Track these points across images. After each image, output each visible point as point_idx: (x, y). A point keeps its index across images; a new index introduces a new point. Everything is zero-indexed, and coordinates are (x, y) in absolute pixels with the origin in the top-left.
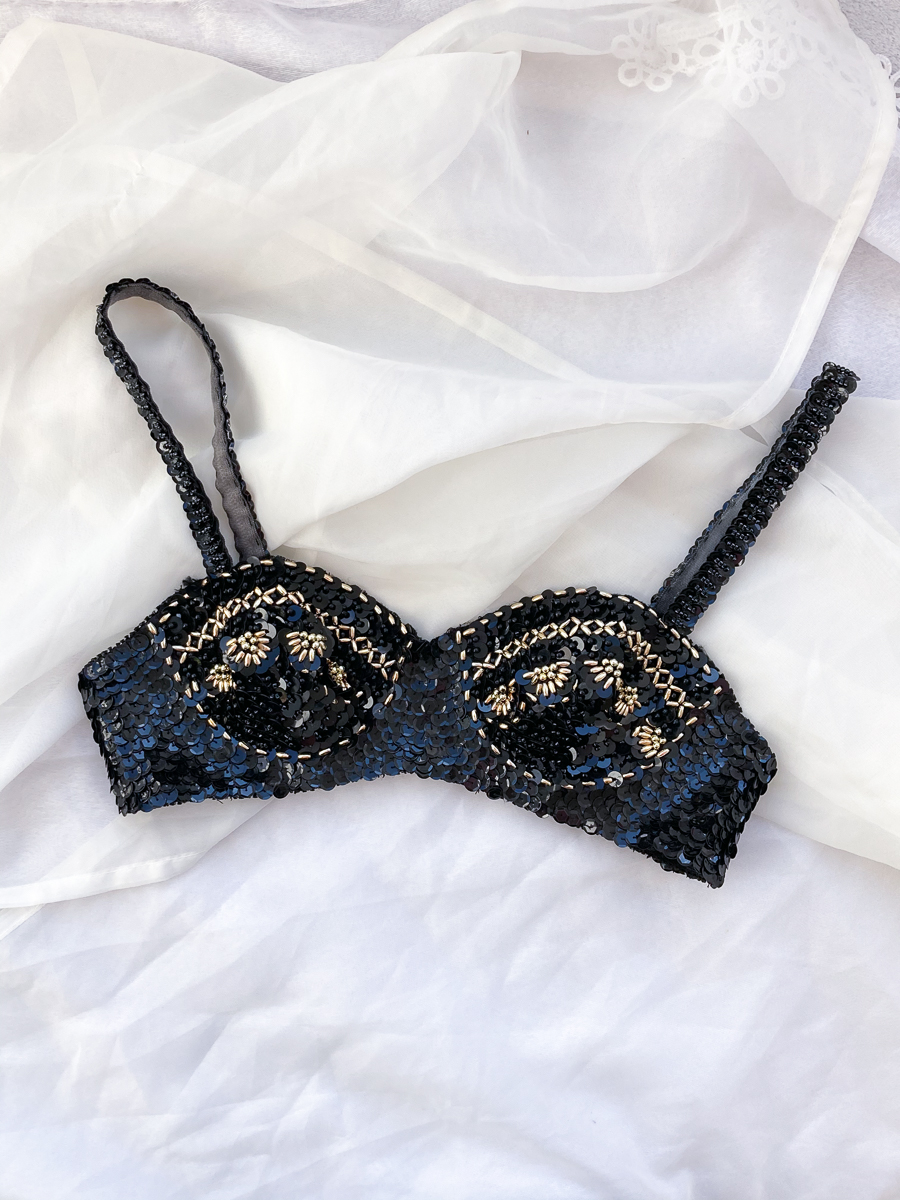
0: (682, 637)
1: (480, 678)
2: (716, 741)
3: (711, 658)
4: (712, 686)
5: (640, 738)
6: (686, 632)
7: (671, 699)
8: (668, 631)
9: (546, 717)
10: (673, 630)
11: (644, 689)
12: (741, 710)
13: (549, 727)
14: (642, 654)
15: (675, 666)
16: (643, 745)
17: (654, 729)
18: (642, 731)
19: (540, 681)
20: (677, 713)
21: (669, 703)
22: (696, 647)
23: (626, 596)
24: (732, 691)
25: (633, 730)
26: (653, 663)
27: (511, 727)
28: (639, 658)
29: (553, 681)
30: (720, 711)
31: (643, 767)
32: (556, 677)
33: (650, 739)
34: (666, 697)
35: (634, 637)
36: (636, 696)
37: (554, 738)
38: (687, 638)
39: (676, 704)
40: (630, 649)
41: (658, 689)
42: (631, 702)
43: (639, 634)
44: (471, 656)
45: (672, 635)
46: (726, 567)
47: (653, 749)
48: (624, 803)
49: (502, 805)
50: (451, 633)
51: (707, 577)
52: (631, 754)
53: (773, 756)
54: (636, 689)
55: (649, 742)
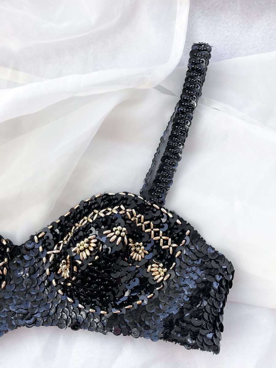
0: (160, 208)
1: (53, 260)
2: (195, 262)
3: (181, 216)
4: (184, 231)
5: (153, 272)
6: (161, 204)
7: (164, 245)
8: (152, 206)
9: (90, 271)
10: (154, 205)
11: (147, 242)
12: (205, 241)
14: (139, 222)
15: (161, 225)
16: (154, 276)
17: (158, 264)
18: (152, 267)
19: (81, 251)
20: (169, 252)
21: (163, 247)
22: (171, 212)
23: (124, 192)
24: (196, 231)
25: (147, 268)
26: (148, 226)
27: (73, 283)
28: (138, 225)
29: (88, 248)
30: (192, 244)
31: (157, 289)
32: (89, 246)
33: (158, 271)
34: (161, 245)
35: (131, 213)
36: (143, 247)
37: (99, 284)
38: (164, 208)
39: (167, 247)
40: (130, 220)
41: (155, 241)
42: (140, 251)
43: (134, 210)
44: (46, 248)
45: (154, 207)
47: (161, 276)
48: (152, 313)
50: (32, 238)
51: (164, 171)
52: (149, 283)
53: (230, 263)
54: (141, 243)
55: (157, 273)
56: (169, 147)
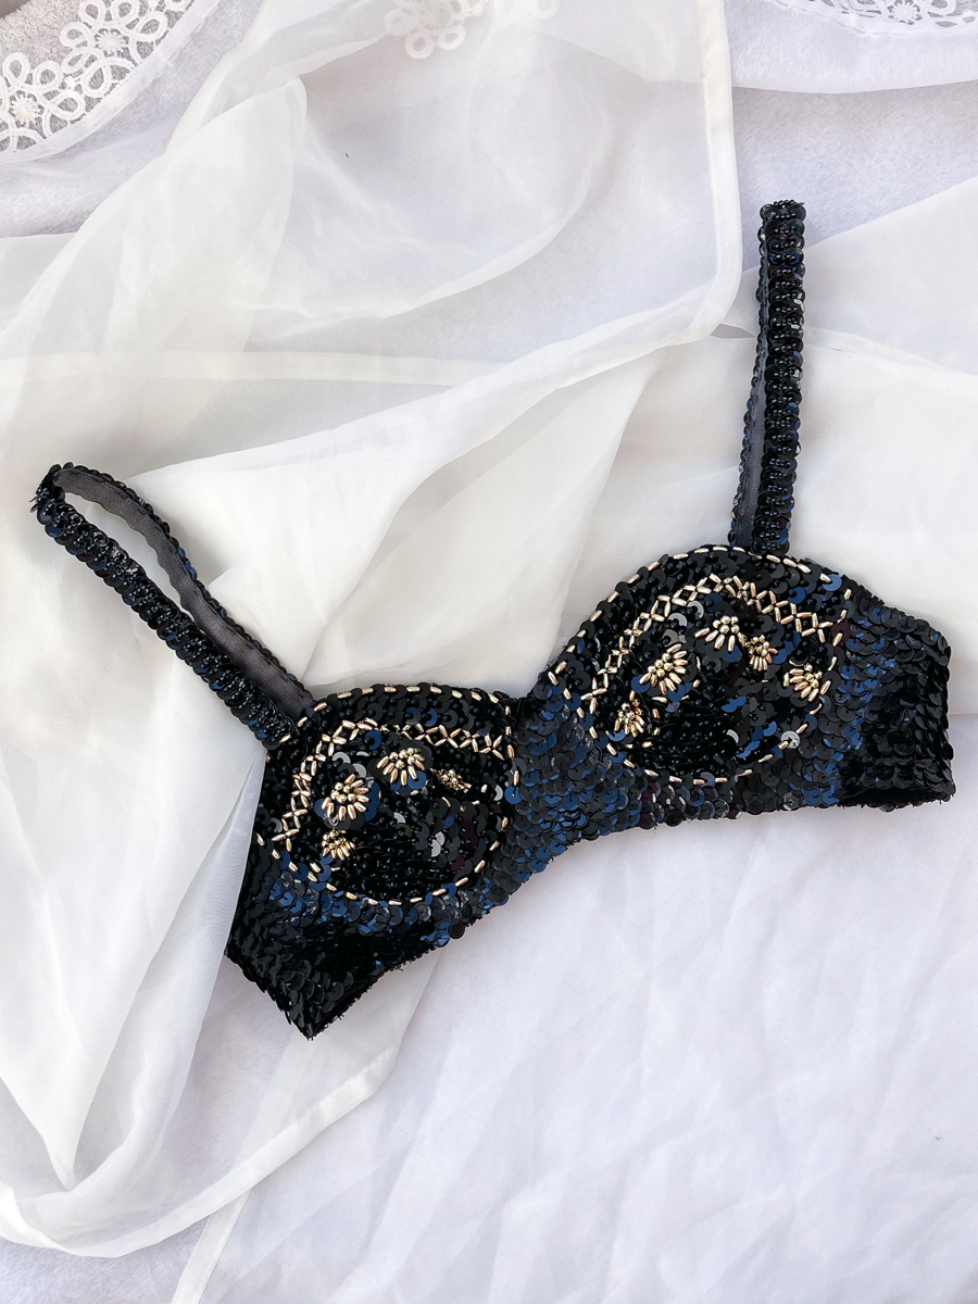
0: (782, 559)
1: (597, 708)
2: (873, 646)
4: (839, 593)
5: (794, 684)
6: (782, 550)
7: (804, 629)
8: (765, 560)
9: (686, 712)
10: (769, 557)
11: (771, 632)
13: (694, 721)
14: (750, 597)
15: (791, 592)
16: (800, 691)
17: (802, 668)
18: (791, 676)
19: (660, 679)
20: (818, 638)
21: (804, 634)
22: (802, 562)
24: (862, 587)
25: (782, 680)
26: (766, 601)
27: (655, 740)
28: (749, 603)
29: (673, 671)
30: (860, 614)
31: (812, 713)
32: (674, 665)
33: (804, 680)
34: (798, 629)
35: (733, 583)
36: (766, 644)
37: (705, 730)
38: (787, 557)
39: (812, 630)
40: (735, 598)
41: (785, 626)
42: (765, 652)
43: (736, 578)
44: (578, 691)
45: (770, 562)
46: (786, 462)
47: (813, 689)
48: (813, 759)
49: (688, 827)
50: (543, 678)
51: (772, 485)
52: (793, 706)
54: (762, 637)
55: (805, 683)
56: (770, 432)
